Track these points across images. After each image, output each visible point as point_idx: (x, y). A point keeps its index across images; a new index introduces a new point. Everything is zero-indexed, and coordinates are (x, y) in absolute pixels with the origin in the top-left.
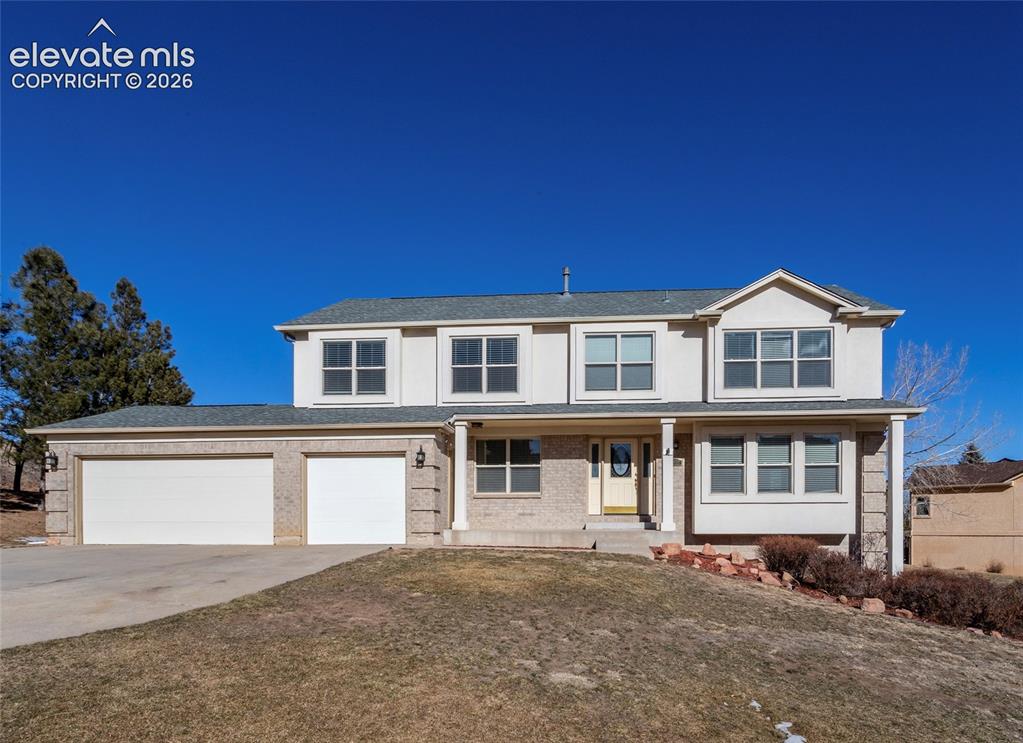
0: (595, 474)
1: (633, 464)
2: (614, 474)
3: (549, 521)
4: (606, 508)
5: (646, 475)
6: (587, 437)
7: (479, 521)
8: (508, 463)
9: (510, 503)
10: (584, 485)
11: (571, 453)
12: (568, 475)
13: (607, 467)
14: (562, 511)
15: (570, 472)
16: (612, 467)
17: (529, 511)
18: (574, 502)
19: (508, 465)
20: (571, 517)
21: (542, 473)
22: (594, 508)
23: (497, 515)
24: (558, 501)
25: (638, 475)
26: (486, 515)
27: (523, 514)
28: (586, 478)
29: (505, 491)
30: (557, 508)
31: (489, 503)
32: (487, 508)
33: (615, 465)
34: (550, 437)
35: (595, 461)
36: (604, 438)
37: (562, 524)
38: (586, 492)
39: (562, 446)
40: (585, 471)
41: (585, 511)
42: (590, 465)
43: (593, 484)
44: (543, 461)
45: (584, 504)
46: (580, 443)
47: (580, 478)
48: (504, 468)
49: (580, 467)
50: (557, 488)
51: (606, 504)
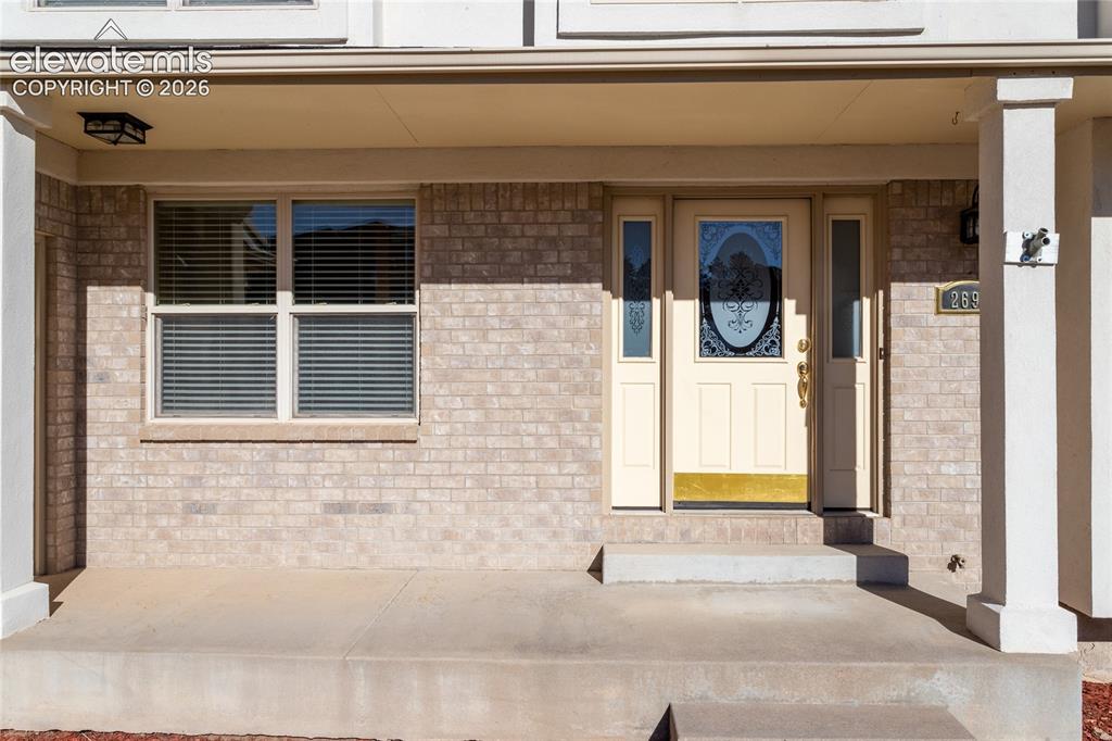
0: (637, 343)
1: (789, 305)
2: (713, 344)
3: (448, 535)
4: (682, 479)
5: (843, 347)
6: (606, 196)
7: (164, 535)
8: (285, 298)
9: (290, 463)
10: (594, 387)
11: (536, 257)
12: (528, 349)
13: (684, 314)
14: (504, 494)
15: (538, 338)
16: (706, 315)
17: (369, 497)
18: (553, 456)
19: (285, 305)
20: (541, 521)
21: (423, 337)
22: (633, 482)
23: (237, 510)
24: (485, 455)
25: (813, 346)
26: (195, 508)
27: (342, 508)
28: (599, 363)
29: (273, 409)
30: (482, 481)
31: (205, 458)
32: (197, 481)
33: (716, 307)
34: (456, 191)
35: (637, 288)
36: (673, 198)
37: (505, 548)
38: (599, 415)
39: (501, 231)
40: (597, 333)
41: (596, 495)
42: (617, 307)
43: (631, 380)
44: (426, 292)
45: (595, 467)
46: (578, 217)
47: (574, 362)
48: (271, 319)
49: (576, 314)
50: (481, 402)
51: (681, 463)
